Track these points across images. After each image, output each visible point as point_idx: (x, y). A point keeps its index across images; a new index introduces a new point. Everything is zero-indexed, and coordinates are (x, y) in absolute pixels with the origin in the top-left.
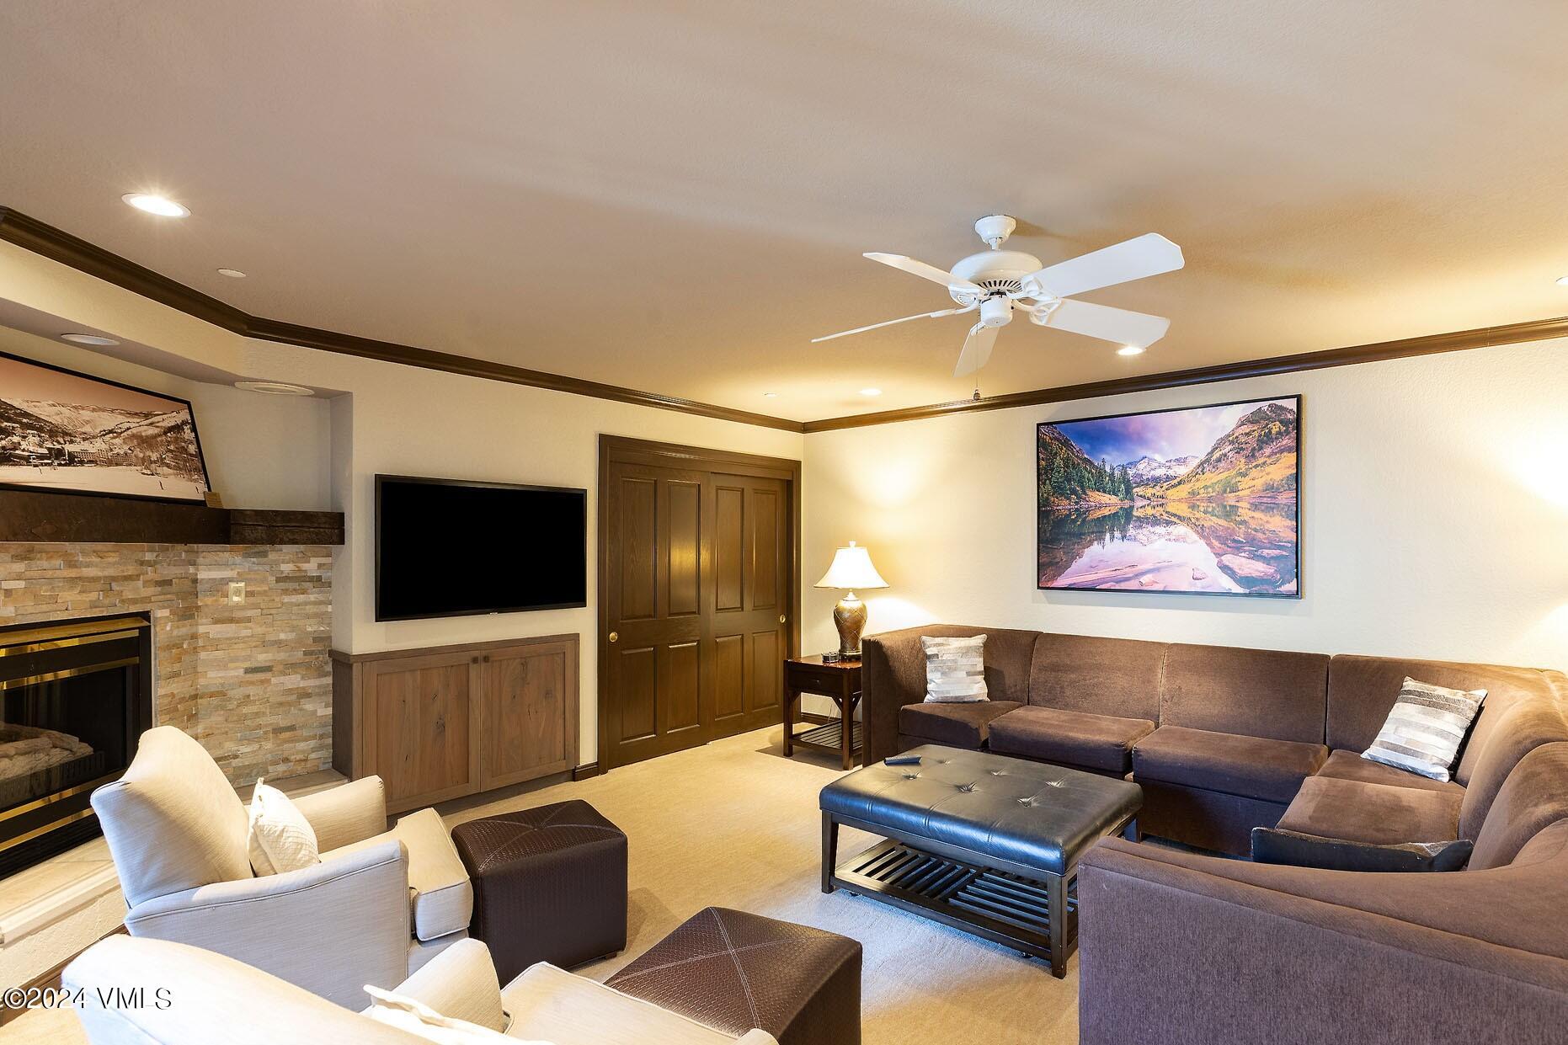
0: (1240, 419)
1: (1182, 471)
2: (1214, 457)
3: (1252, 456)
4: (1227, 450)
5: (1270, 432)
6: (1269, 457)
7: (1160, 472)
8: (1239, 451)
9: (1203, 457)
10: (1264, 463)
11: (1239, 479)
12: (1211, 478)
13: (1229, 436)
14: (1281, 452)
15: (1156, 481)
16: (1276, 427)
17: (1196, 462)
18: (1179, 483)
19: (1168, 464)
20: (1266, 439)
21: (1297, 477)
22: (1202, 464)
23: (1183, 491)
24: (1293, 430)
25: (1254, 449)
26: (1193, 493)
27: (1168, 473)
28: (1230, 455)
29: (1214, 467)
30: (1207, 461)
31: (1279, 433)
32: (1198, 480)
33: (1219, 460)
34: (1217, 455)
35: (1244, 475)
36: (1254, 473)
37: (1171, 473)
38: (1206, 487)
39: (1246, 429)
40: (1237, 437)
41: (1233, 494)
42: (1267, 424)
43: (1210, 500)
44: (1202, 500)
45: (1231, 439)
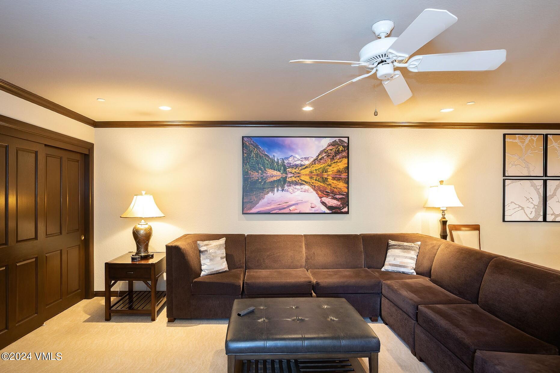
0: (328, 144)
1: (307, 163)
2: (319, 158)
3: (333, 159)
4: (324, 155)
5: (339, 150)
6: (338, 159)
7: (298, 163)
8: (328, 156)
9: (315, 157)
10: (337, 162)
11: (328, 167)
12: (318, 166)
13: (324, 150)
14: (343, 158)
15: (296, 166)
16: (341, 148)
17: (312, 160)
18: (306, 168)
19: (301, 159)
20: (337, 153)
21: (348, 168)
22: (315, 160)
23: (307, 171)
24: (347, 150)
25: (333, 156)
26: (311, 172)
27: (301, 163)
28: (325, 157)
29: (319, 162)
30: (316, 159)
31: (342, 150)
32: (313, 167)
33: (321, 159)
34: (320, 157)
35: (330, 166)
36: (333, 165)
37: (302, 163)
38: (316, 170)
39: (331, 148)
40: (327, 151)
41: (326, 173)
42: (338, 147)
43: (317, 175)
44: (315, 175)
45: (325, 151)
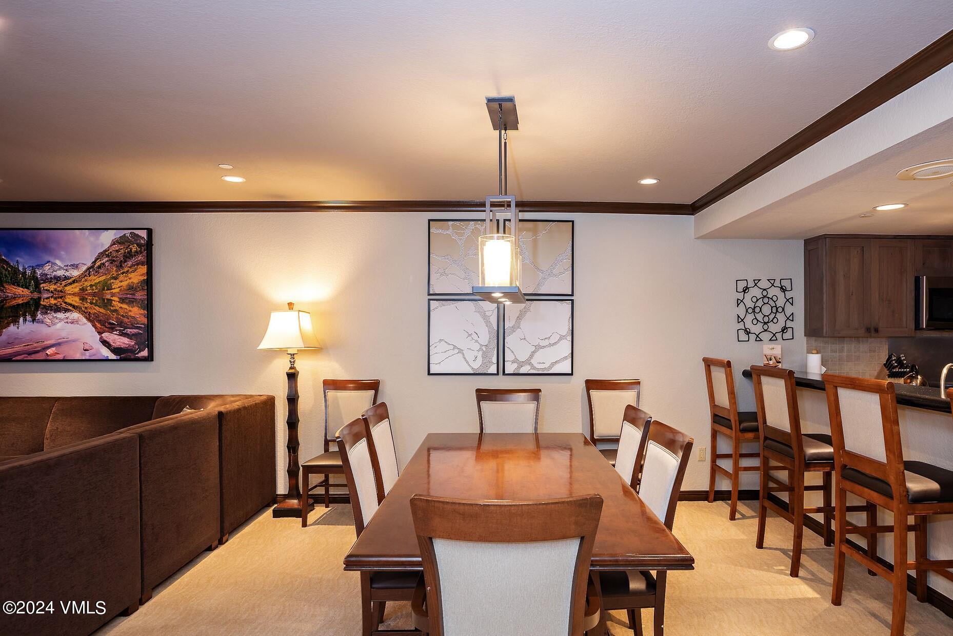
0: (113, 241)
1: (75, 273)
2: (97, 265)
3: (120, 266)
4: (104, 261)
5: (131, 250)
6: (130, 267)
7: (60, 273)
8: (112, 262)
9: (89, 264)
10: (128, 271)
11: (112, 281)
12: (96, 279)
13: (105, 251)
14: (138, 264)
15: (57, 279)
16: (134, 248)
17: (84, 268)
18: (74, 282)
19: (65, 268)
20: (128, 256)
21: (148, 283)
22: (89, 269)
23: (75, 288)
24: (144, 250)
25: (121, 261)
26: (83, 290)
27: (65, 274)
28: (107, 264)
29: (96, 272)
30: (92, 267)
31: (136, 252)
32: (86, 280)
33: (99, 267)
34: (98, 264)
35: (116, 278)
36: (121, 277)
37: (67, 274)
38: (91, 286)
39: (116, 247)
40: (111, 252)
41: (109, 291)
42: (129, 246)
43: (94, 295)
44: (89, 294)
45: (107, 253)
